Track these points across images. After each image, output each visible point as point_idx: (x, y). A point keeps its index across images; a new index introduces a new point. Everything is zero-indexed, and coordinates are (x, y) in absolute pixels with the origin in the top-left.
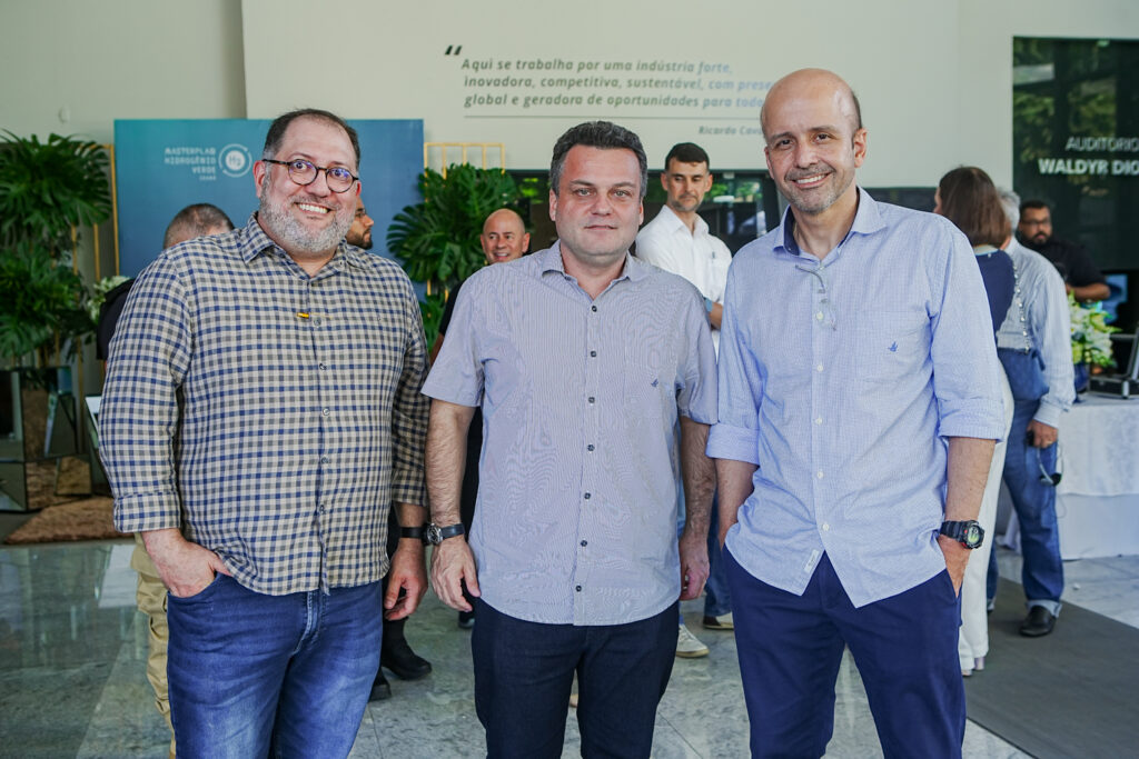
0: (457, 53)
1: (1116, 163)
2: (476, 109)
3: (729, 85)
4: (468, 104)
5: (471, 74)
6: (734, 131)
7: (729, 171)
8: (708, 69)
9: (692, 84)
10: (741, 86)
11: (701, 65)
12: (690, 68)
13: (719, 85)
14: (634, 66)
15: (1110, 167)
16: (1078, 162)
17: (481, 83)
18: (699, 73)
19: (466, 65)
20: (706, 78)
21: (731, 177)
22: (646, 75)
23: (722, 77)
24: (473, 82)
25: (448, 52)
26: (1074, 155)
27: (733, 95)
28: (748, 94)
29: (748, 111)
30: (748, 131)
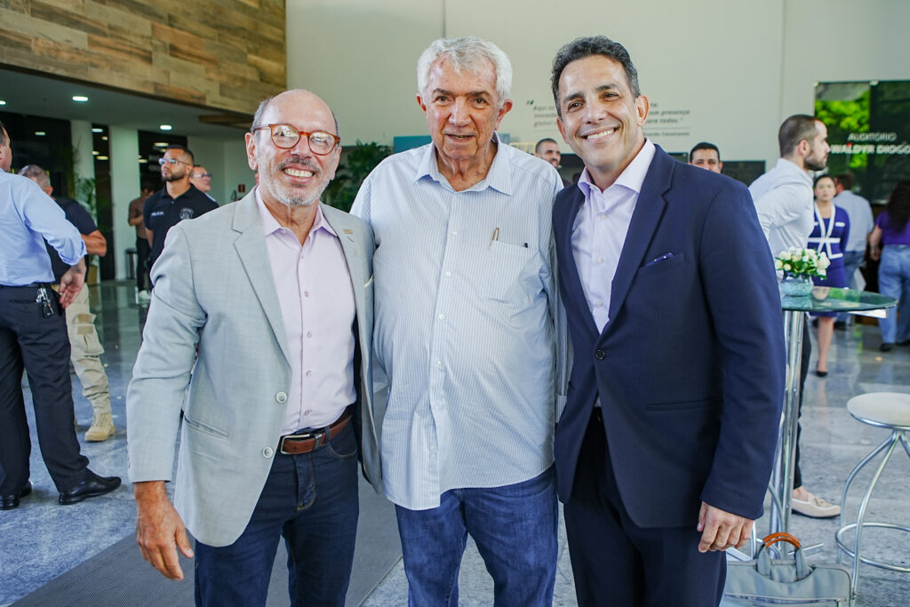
0: (532, 103)
1: (879, 147)
2: (539, 127)
3: (657, 113)
4: (536, 125)
5: (537, 112)
6: (658, 135)
10: (663, 113)
15: (875, 149)
16: (856, 147)
17: (542, 116)
19: (535, 108)
24: (536, 116)
25: (528, 103)
26: (853, 143)
27: (658, 117)
28: (667, 117)
29: (666, 125)
30: (667, 134)
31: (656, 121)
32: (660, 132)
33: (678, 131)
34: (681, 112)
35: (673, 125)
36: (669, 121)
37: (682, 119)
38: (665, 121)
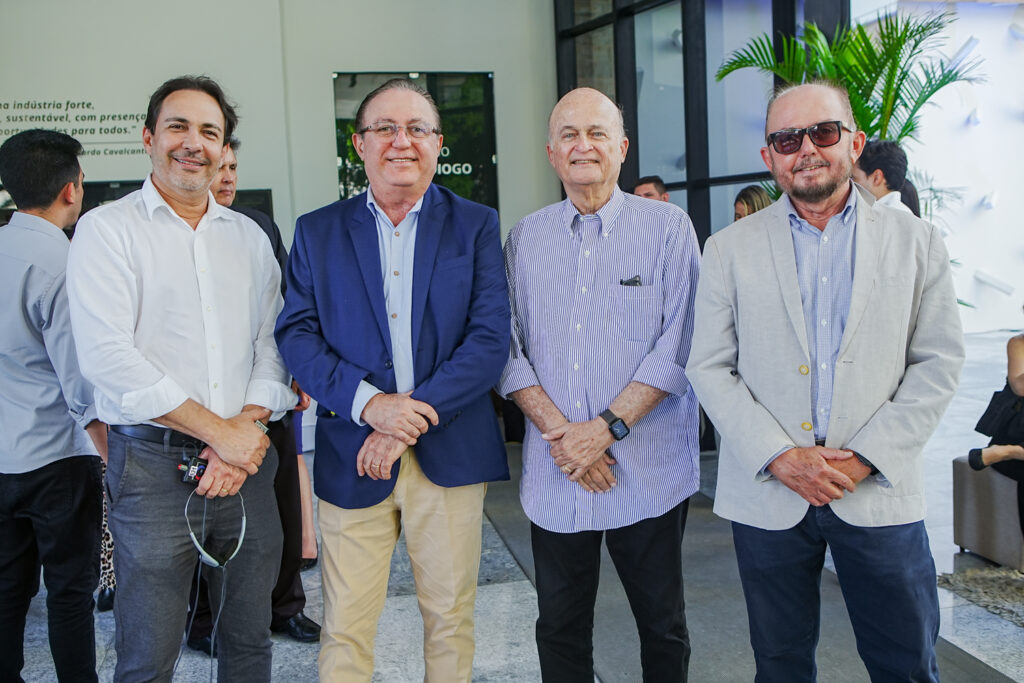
3: (92, 118)
6: (99, 153)
7: (115, 182)
8: (73, 106)
9: (61, 118)
11: (68, 104)
12: (59, 106)
13: (84, 118)
14: (11, 106)
18: (67, 109)
20: (73, 113)
21: (117, 186)
22: (22, 112)
23: (87, 112)
27: (96, 125)
28: (109, 124)
29: (110, 137)
30: (111, 152)
31: (93, 131)
32: (98, 148)
33: (130, 147)
34: (132, 117)
35: (122, 137)
36: (114, 130)
37: (134, 127)
38: (107, 131)
